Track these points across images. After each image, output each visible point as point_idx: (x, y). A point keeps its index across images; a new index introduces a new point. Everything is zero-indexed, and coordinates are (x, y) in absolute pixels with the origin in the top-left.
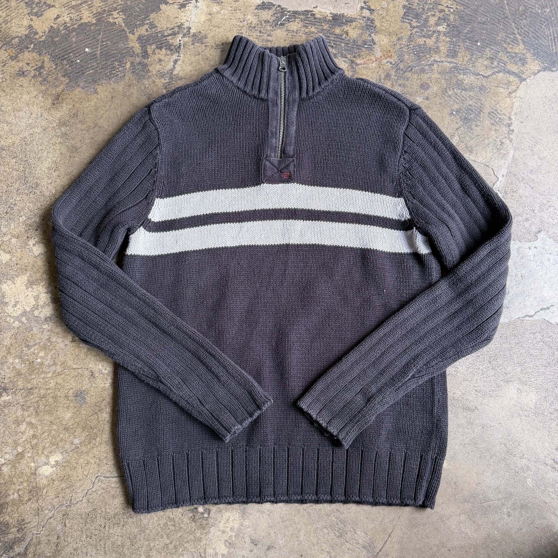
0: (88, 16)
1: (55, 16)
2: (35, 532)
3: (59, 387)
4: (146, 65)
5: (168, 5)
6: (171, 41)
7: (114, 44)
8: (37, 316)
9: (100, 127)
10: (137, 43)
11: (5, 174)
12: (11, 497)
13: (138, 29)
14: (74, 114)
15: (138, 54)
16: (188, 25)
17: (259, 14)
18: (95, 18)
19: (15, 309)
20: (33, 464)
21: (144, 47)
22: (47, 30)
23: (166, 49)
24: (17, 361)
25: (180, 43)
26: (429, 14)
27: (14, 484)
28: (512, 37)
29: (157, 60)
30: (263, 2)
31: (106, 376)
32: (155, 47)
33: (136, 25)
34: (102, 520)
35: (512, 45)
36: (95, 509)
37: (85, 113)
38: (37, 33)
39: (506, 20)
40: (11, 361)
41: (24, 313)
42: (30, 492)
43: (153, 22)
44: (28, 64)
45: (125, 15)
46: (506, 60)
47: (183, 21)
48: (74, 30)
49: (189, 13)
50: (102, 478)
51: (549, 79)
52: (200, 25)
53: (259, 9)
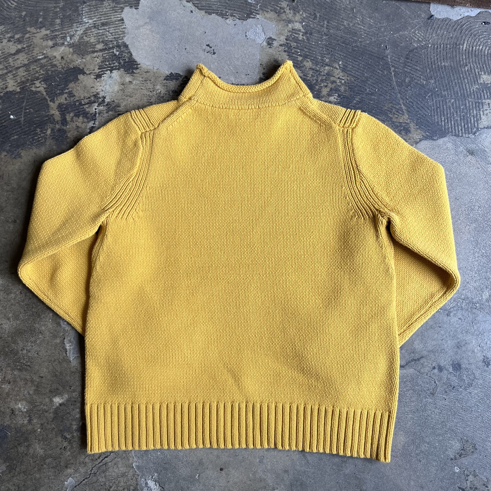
0: (13, 85)
4: (65, 132)
5: (85, 75)
6: (87, 110)
7: (37, 111)
10: (57, 110)
13: (58, 98)
14: (1, 176)
15: (58, 121)
16: (103, 95)
17: (167, 84)
18: (19, 87)
21: (63, 115)
23: (83, 117)
25: (96, 112)
26: (322, 85)
28: (397, 107)
29: (75, 127)
30: (172, 73)
31: (24, 414)
32: (73, 115)
33: (56, 94)
35: (397, 114)
37: (10, 176)
39: (393, 91)
43: (71, 91)
45: (46, 84)
47: (98, 91)
49: (104, 83)
51: (430, 148)
52: (114, 95)
53: (167, 80)
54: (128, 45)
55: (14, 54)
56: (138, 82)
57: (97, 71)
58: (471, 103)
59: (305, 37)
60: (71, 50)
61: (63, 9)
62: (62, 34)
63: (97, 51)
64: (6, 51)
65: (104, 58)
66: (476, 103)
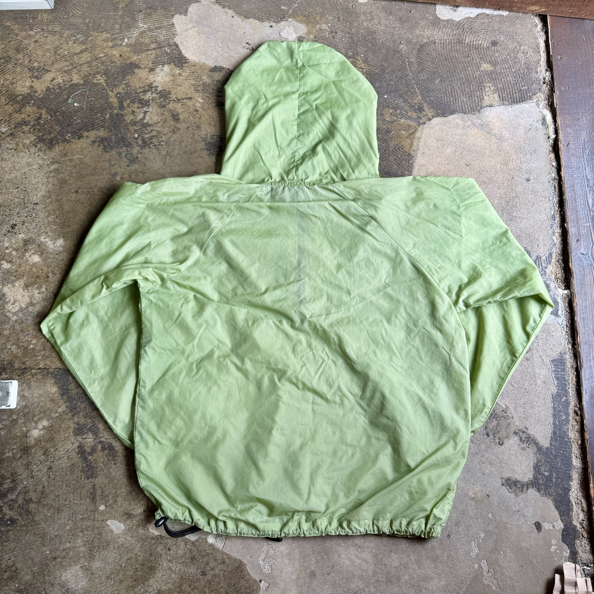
0: (77, 78)
1: (52, 78)
2: (25, 483)
3: (48, 367)
4: (122, 115)
5: (140, 69)
6: (142, 97)
7: (97, 99)
8: (31, 312)
9: (84, 164)
10: (115, 98)
11: (9, 201)
12: (7, 455)
13: (116, 88)
14: (64, 154)
15: (116, 107)
16: (156, 85)
17: (212, 75)
18: (83, 80)
19: (14, 306)
20: (24, 429)
21: (121, 102)
22: (45, 89)
23: (138, 103)
24: (14, 347)
25: (149, 99)
27: (10, 444)
28: (412, 91)
29: (131, 112)
30: (216, 66)
32: (130, 102)
33: (115, 85)
34: (79, 472)
35: (412, 97)
36: (73, 464)
37: (73, 153)
38: (37, 92)
39: (408, 77)
40: (9, 347)
41: (21, 310)
42: (21, 451)
43: (128, 82)
44: (29, 116)
45: (106, 77)
46: (408, 108)
47: (152, 81)
48: (66, 89)
49: (157, 75)
50: (79, 439)
51: (441, 124)
52: (165, 84)
53: (212, 72)
54: (177, 45)
55: (79, 53)
56: (187, 74)
57: (150, 65)
58: (474, 87)
59: (330, 36)
60: (128, 49)
61: (122, 17)
62: (121, 36)
63: (151, 50)
64: (72, 51)
65: (157, 55)
66: (479, 86)
